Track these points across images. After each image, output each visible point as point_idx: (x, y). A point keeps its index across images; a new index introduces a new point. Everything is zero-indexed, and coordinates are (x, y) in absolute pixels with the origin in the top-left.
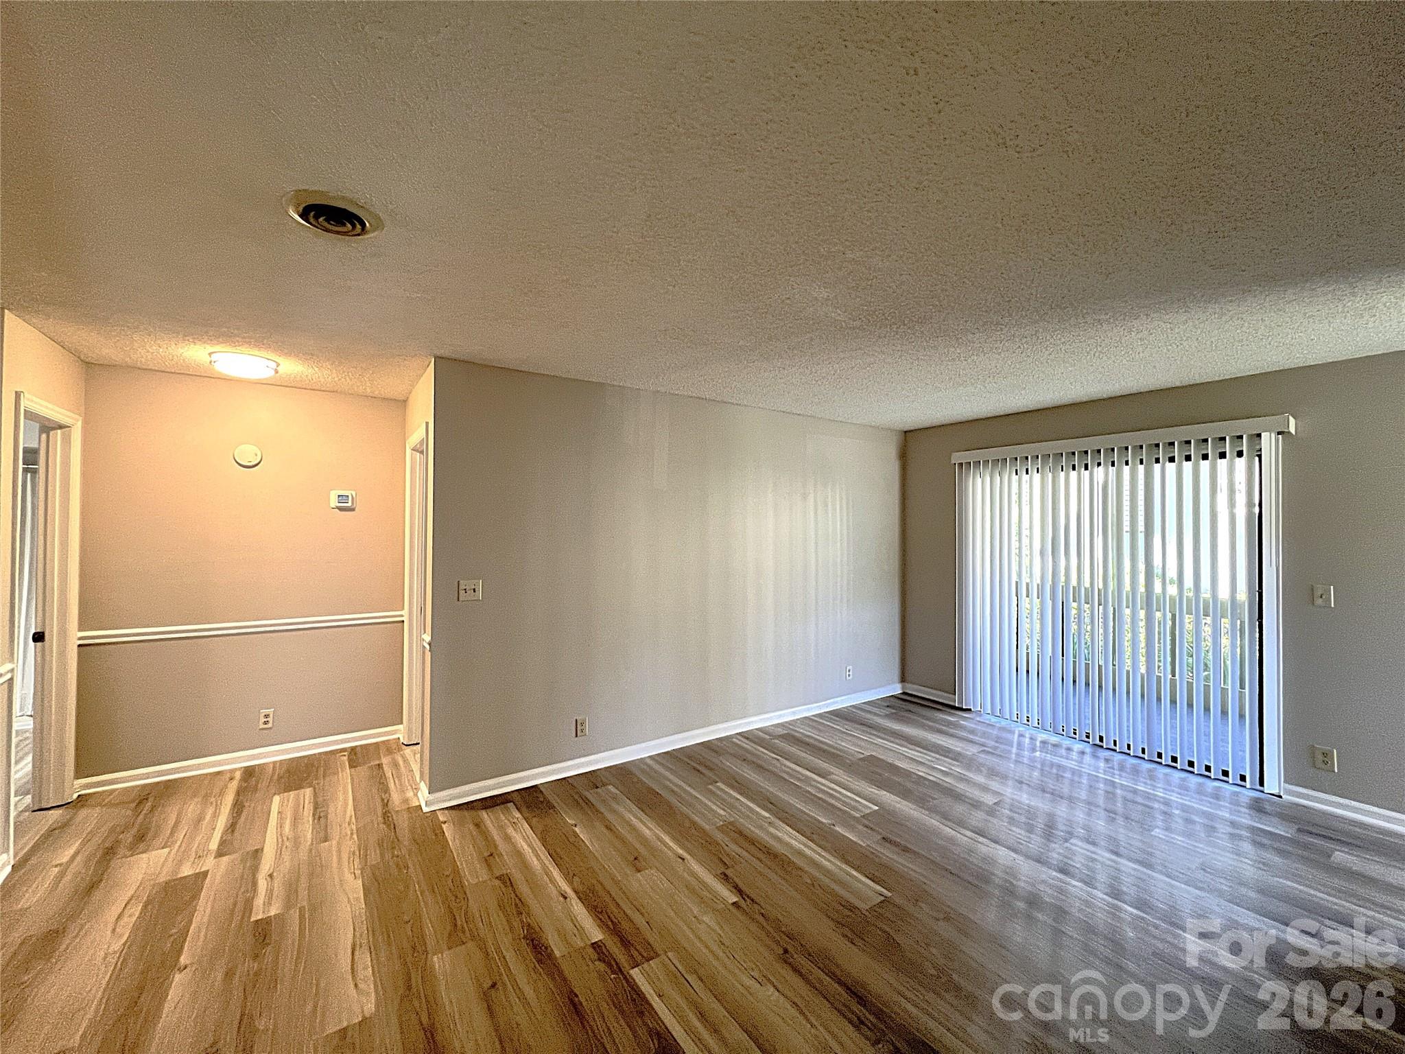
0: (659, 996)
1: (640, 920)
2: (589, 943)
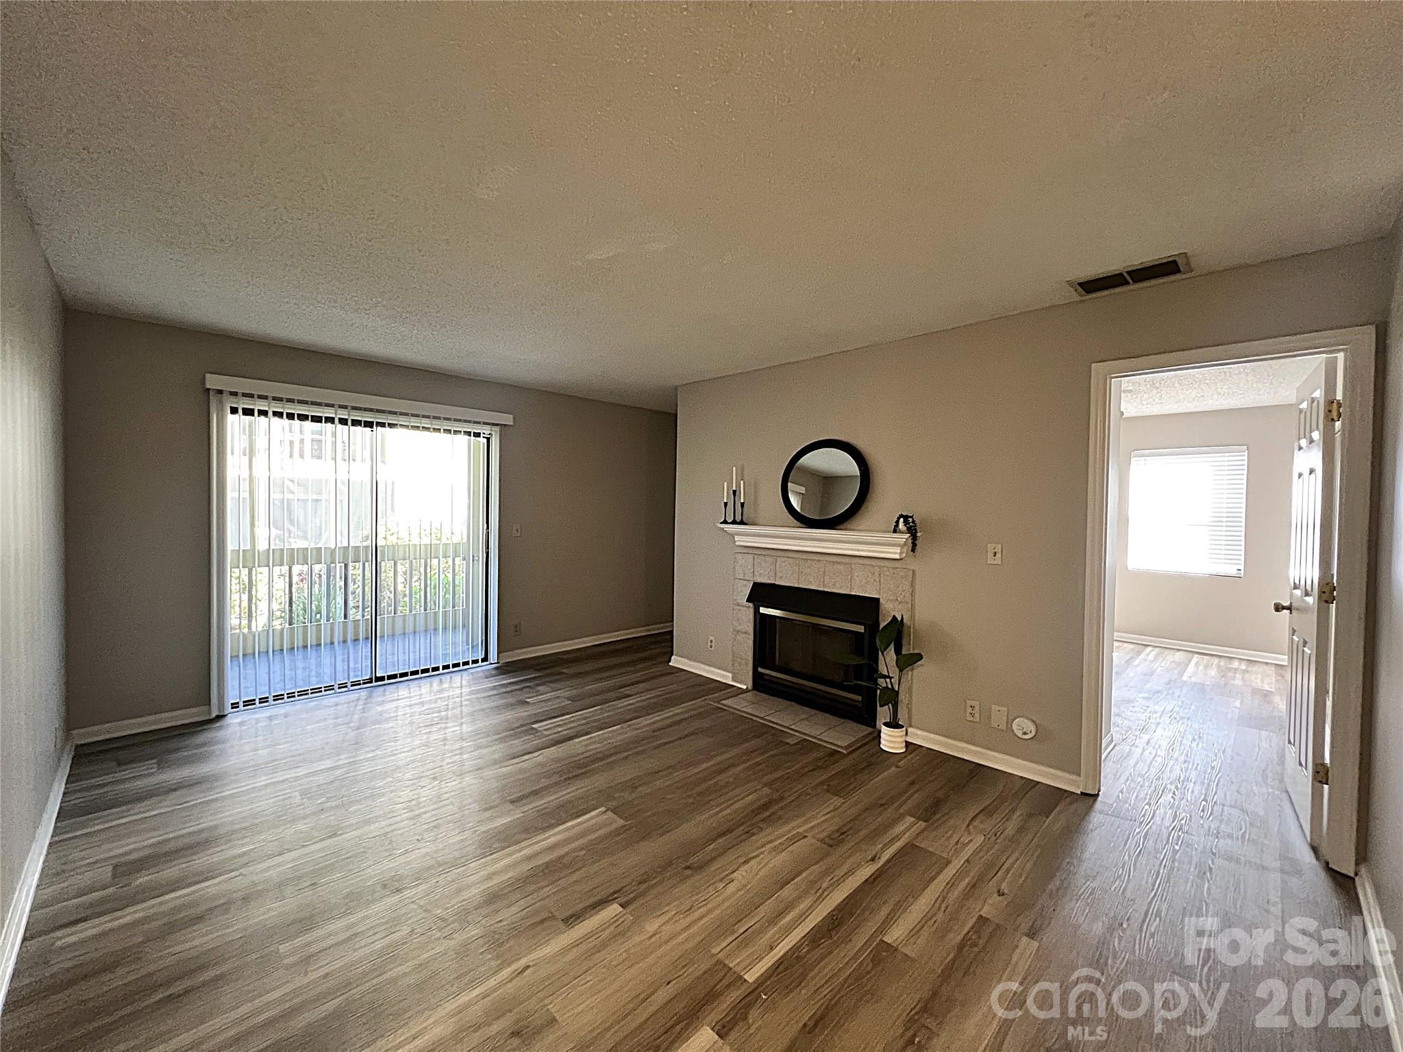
0: (772, 949)
1: (663, 995)
2: (721, 1042)
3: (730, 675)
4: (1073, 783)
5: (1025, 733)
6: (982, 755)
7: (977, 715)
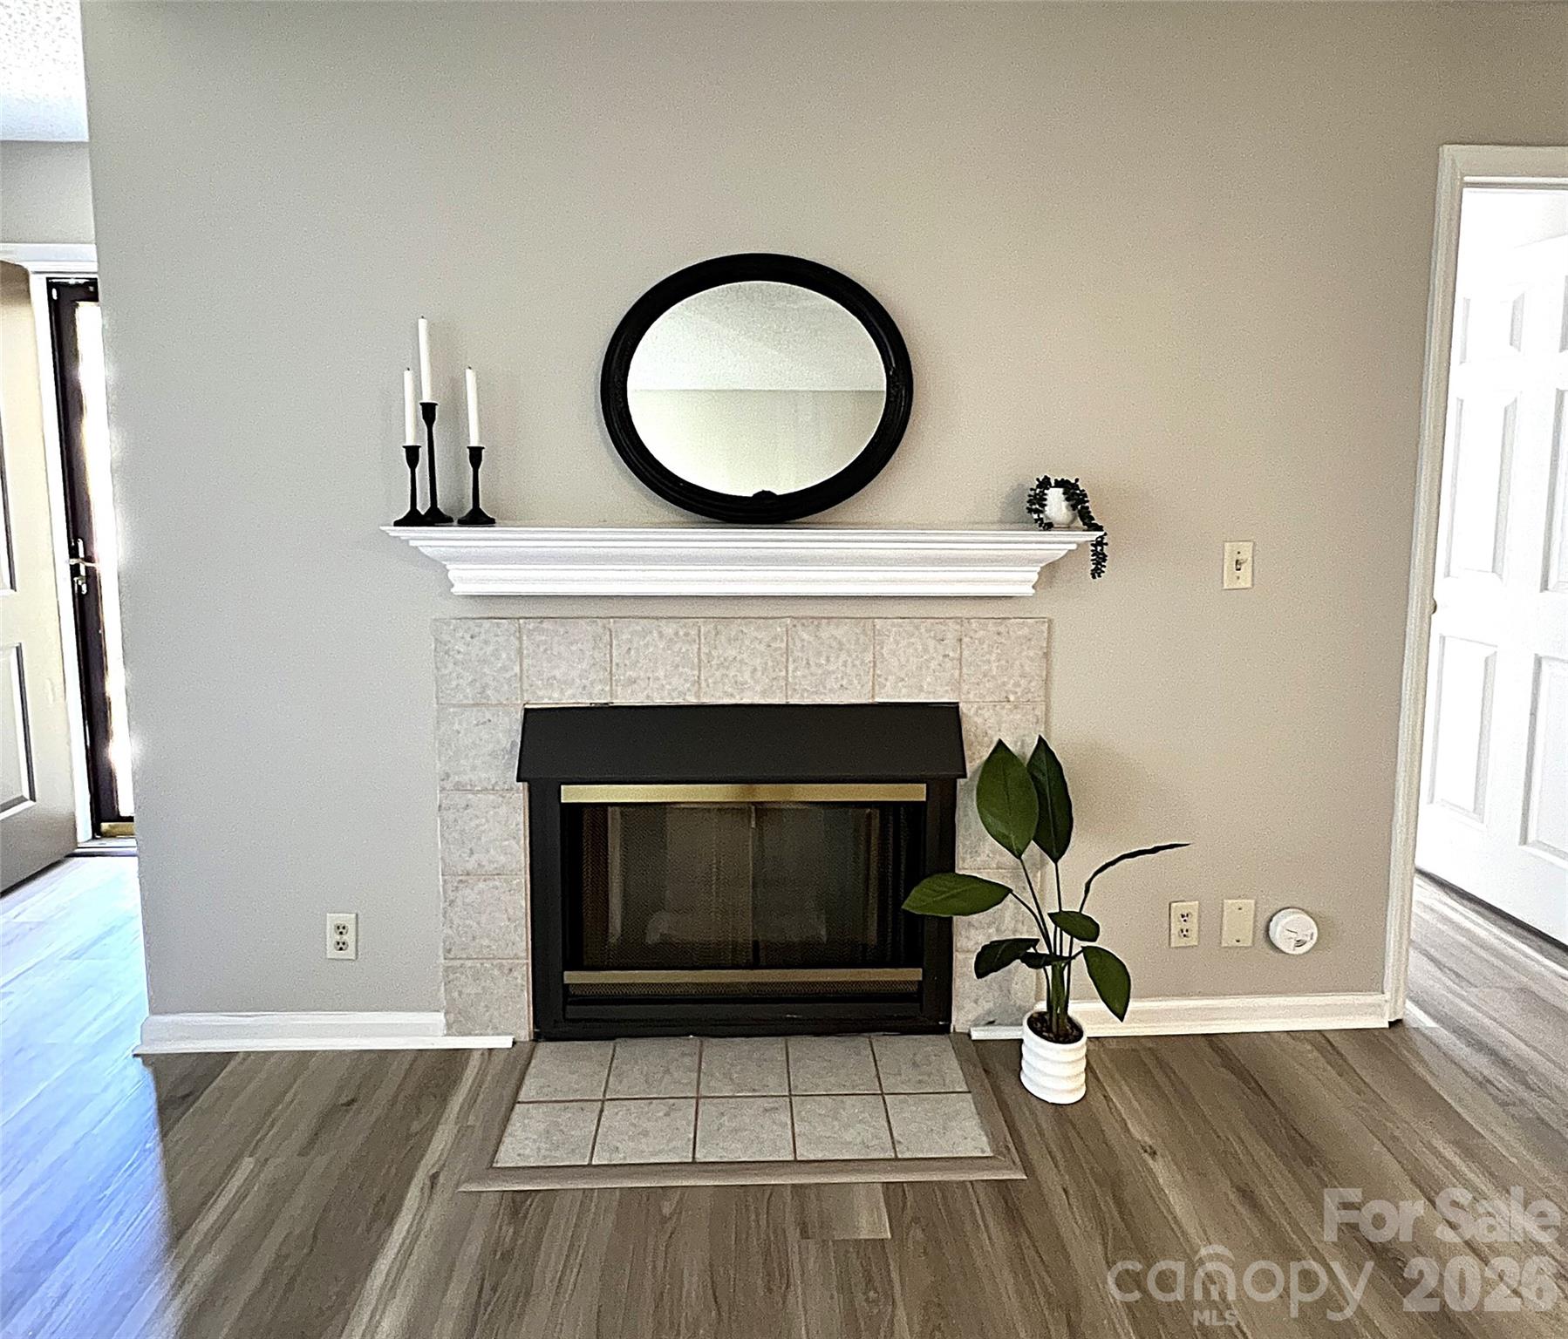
3: (440, 1018)
4: (1376, 1009)
5: (1300, 943)
6: (1207, 1014)
7: (1194, 934)
